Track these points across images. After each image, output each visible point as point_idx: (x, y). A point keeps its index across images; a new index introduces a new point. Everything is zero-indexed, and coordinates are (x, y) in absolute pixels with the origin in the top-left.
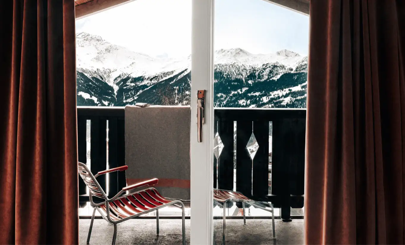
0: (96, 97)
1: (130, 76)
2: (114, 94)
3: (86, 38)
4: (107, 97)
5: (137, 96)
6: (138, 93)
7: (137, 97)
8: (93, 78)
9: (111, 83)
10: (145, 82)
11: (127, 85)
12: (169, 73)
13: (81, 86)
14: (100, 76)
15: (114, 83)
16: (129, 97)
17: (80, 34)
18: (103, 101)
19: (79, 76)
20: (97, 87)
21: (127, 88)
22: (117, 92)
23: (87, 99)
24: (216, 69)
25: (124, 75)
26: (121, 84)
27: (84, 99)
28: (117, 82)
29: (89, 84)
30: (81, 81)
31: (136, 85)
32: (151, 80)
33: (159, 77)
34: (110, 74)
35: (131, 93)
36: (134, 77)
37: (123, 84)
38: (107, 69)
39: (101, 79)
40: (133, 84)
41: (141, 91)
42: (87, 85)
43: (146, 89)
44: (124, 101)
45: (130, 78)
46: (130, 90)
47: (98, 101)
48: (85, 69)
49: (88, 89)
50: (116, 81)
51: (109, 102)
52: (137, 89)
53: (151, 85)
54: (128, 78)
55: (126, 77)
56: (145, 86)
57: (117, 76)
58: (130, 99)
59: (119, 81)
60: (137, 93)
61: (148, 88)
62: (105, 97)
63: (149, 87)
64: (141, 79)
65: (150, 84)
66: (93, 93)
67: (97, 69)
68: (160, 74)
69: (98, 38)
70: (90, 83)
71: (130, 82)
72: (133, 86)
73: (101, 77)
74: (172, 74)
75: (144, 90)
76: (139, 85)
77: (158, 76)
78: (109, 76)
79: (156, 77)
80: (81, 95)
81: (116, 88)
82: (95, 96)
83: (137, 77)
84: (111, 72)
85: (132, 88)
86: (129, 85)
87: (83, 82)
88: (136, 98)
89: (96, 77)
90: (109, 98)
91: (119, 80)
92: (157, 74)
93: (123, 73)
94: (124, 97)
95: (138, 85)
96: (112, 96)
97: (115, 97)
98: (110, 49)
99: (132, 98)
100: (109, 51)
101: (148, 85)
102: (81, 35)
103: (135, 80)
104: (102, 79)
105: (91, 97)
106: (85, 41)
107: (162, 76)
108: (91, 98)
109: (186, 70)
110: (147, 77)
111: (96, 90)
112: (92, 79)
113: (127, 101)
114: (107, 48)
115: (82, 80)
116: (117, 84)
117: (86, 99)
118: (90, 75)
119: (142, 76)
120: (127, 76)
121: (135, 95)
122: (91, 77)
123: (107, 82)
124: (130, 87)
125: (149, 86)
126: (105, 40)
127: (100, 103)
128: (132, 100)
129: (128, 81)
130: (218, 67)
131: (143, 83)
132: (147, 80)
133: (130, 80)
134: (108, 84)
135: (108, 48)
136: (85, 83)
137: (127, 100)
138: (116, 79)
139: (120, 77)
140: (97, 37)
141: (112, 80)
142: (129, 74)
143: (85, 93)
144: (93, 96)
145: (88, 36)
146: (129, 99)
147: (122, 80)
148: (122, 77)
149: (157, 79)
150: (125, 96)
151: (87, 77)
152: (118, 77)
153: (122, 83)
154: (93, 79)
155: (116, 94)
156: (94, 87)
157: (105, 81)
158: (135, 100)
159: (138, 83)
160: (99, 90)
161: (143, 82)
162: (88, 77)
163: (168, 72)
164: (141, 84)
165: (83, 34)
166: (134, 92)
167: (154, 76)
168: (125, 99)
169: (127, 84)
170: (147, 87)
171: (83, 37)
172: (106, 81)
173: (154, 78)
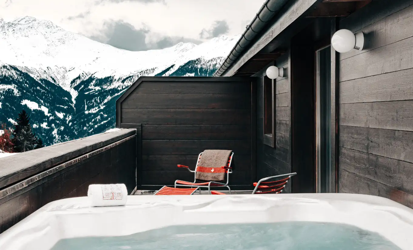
0: (47, 107)
1: (93, 76)
2: (72, 103)
3: (31, 25)
4: (62, 106)
5: (104, 104)
6: (106, 101)
7: (104, 106)
8: (42, 80)
9: (67, 87)
10: (115, 85)
11: (89, 90)
12: (148, 71)
13: (25, 91)
14: (51, 77)
15: (71, 86)
16: (93, 107)
17: (22, 19)
18: (56, 113)
19: (22, 78)
20: (47, 93)
21: (89, 93)
22: (75, 99)
23: (34, 110)
24: (216, 64)
25: (85, 75)
26: (81, 88)
27: (31, 110)
28: (76, 85)
29: (36, 88)
30: (26, 85)
31: (102, 88)
32: (123, 82)
33: (134, 77)
34: (66, 75)
35: (95, 101)
36: (100, 77)
37: (84, 88)
38: (61, 68)
39: (53, 82)
40: (98, 88)
41: (109, 98)
42: (33, 90)
43: (116, 95)
44: (87, 112)
45: (93, 79)
46: (93, 96)
47: (49, 113)
48: (29, 68)
49: (35, 96)
50: (73, 84)
51: (64, 114)
52: (103, 94)
53: (123, 89)
54: (91, 79)
55: (87, 78)
56: (115, 91)
57: (75, 77)
58: (95, 109)
59: (78, 84)
60: (103, 101)
61: (119, 94)
62: (59, 107)
63: (121, 92)
64: (108, 80)
65: (122, 87)
66: (42, 101)
67: (48, 68)
68: (136, 73)
69: (48, 24)
70: (38, 88)
71: (94, 85)
72: (98, 90)
73: (53, 79)
74: (153, 72)
75: (114, 96)
76: (106, 89)
77: (132, 76)
78: (64, 77)
79: (130, 77)
80: (26, 104)
81: (74, 94)
82: (45, 106)
83: (103, 78)
84: (66, 71)
85: (97, 93)
86: (93, 90)
87: (28, 86)
88: (102, 108)
89: (46, 79)
90: (65, 108)
91: (78, 82)
92: (131, 73)
93: (84, 73)
94: (86, 106)
95: (104, 89)
96: (69, 106)
97: (73, 106)
98: (64, 39)
99: (97, 107)
100: (64, 42)
101: (119, 89)
102: (24, 20)
103: (101, 82)
104: (55, 81)
105: (40, 106)
106: (30, 29)
107: (138, 75)
108: (40, 109)
109: (172, 66)
110: (117, 78)
111: (46, 97)
112: (40, 82)
113: (90, 112)
114: (60, 38)
115: (26, 83)
116: (76, 88)
117: (32, 110)
118: (38, 77)
119: (111, 77)
120: (90, 76)
121: (101, 103)
122: (38, 78)
123: (62, 86)
124: (94, 92)
125: (121, 90)
126: (57, 27)
127: (52, 116)
128: (97, 111)
129: (91, 83)
130: (218, 61)
131: (112, 87)
132: (118, 81)
133: (94, 82)
134: (63, 88)
135: (62, 38)
136: (30, 87)
137: (89, 110)
138: (73, 81)
139: (79, 78)
140: (46, 22)
141: (68, 82)
142: (92, 74)
143: (31, 101)
144: (43, 105)
145: (33, 22)
146: (92, 110)
147: (83, 83)
148: (83, 78)
149: (131, 79)
150: (87, 104)
151: (33, 78)
152: (77, 78)
153: (83, 86)
154: (42, 82)
155: (74, 102)
156: (43, 92)
157: (58, 84)
158: (101, 109)
159: (105, 87)
160: (51, 97)
161: (111, 84)
162: (35, 78)
163: (147, 69)
164: (109, 88)
165: (27, 19)
166: (100, 99)
167: (128, 76)
168: (87, 109)
169: (90, 87)
170: (118, 91)
171: (27, 22)
172: (60, 85)
173: (127, 78)
